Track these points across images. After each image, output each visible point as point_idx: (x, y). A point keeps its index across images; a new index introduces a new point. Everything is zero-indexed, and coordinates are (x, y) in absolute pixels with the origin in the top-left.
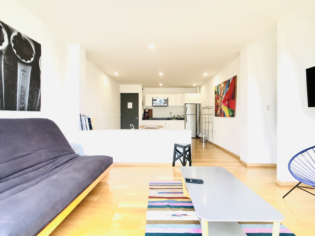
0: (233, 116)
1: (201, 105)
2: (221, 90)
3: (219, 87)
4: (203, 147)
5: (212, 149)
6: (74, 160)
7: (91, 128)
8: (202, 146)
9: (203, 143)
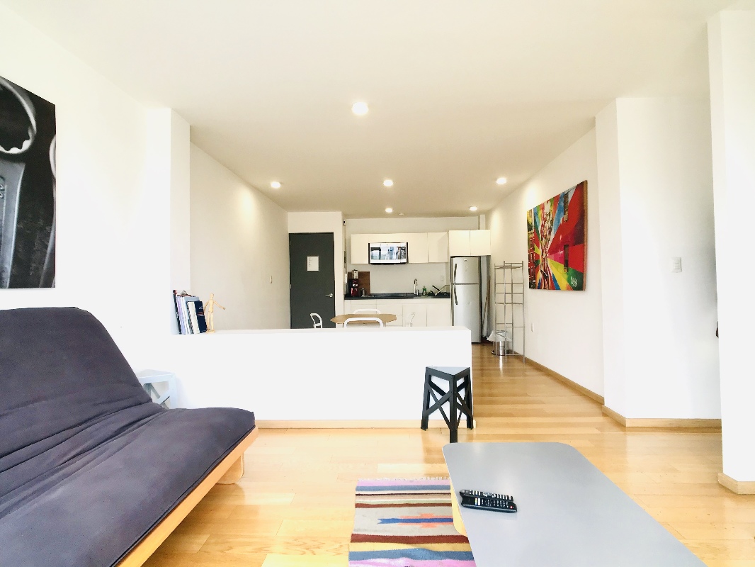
0: (580, 287)
1: (492, 258)
2: (545, 220)
3: (540, 213)
4: (499, 370)
5: (525, 376)
6: (139, 426)
7: (203, 327)
8: (498, 366)
9: (501, 357)
